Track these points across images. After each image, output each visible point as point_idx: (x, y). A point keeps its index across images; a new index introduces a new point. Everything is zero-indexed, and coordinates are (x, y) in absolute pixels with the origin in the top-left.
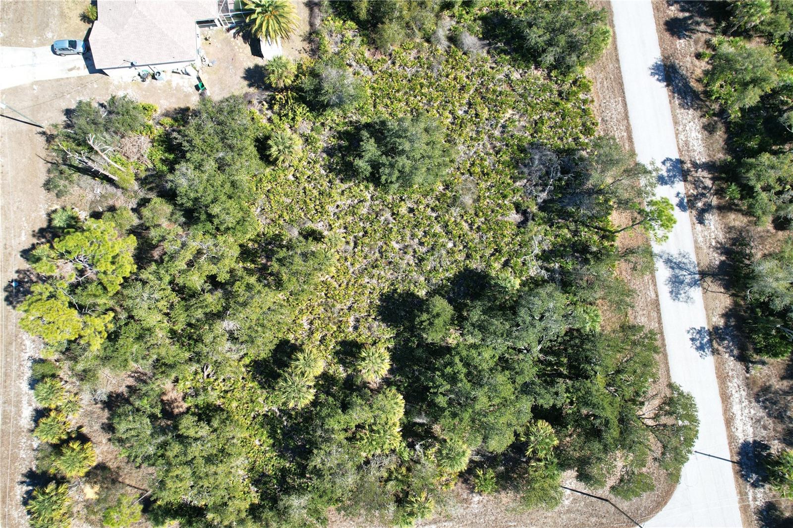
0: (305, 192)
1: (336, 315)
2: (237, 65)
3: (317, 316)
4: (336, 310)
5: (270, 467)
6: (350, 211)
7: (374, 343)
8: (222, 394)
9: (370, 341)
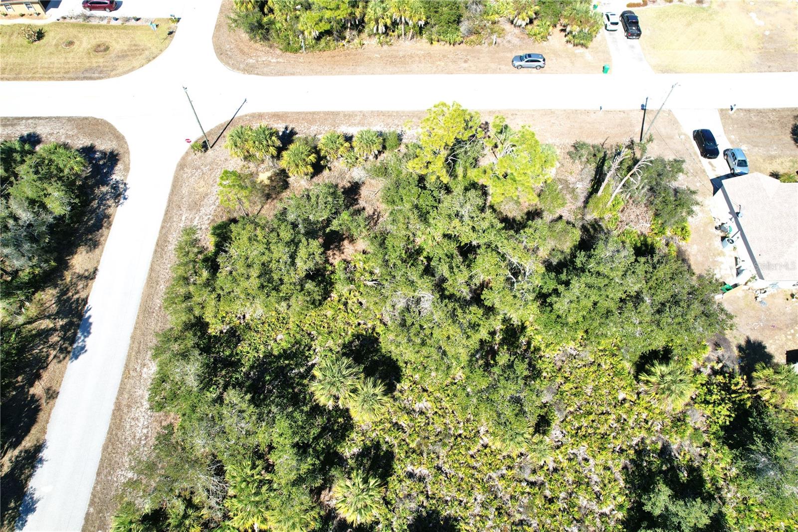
0: (603, 413)
1: (431, 447)
2: (767, 332)
3: (431, 420)
4: (437, 448)
5: (247, 349)
6: (581, 479)
7: (387, 503)
8: (343, 300)
9: (390, 496)
